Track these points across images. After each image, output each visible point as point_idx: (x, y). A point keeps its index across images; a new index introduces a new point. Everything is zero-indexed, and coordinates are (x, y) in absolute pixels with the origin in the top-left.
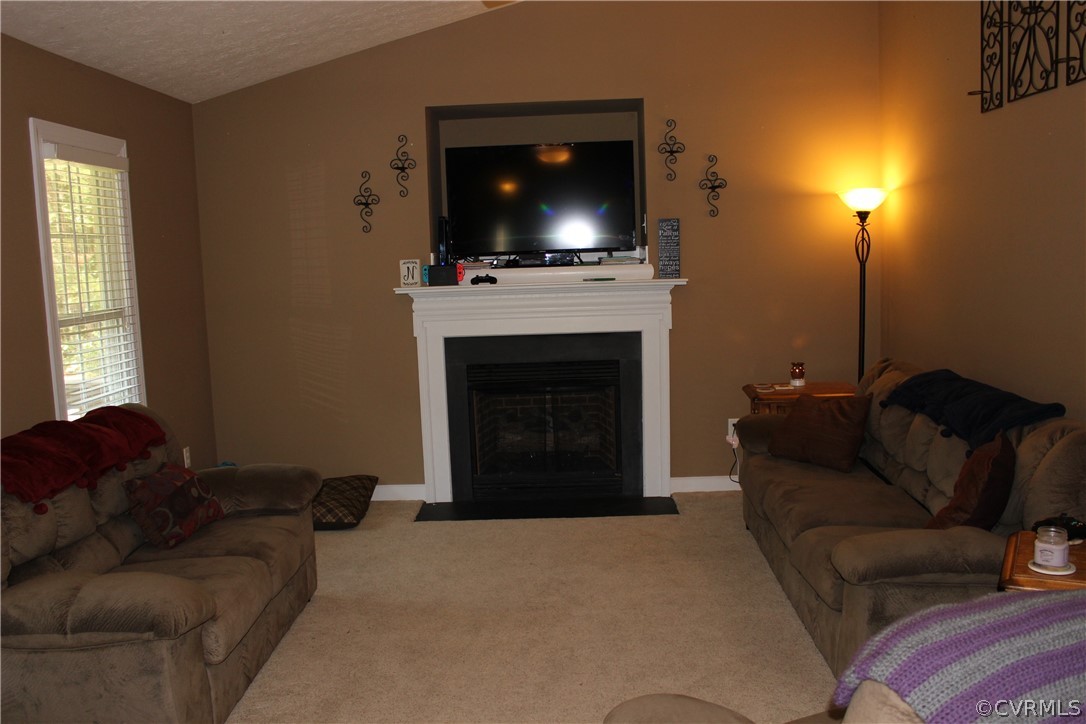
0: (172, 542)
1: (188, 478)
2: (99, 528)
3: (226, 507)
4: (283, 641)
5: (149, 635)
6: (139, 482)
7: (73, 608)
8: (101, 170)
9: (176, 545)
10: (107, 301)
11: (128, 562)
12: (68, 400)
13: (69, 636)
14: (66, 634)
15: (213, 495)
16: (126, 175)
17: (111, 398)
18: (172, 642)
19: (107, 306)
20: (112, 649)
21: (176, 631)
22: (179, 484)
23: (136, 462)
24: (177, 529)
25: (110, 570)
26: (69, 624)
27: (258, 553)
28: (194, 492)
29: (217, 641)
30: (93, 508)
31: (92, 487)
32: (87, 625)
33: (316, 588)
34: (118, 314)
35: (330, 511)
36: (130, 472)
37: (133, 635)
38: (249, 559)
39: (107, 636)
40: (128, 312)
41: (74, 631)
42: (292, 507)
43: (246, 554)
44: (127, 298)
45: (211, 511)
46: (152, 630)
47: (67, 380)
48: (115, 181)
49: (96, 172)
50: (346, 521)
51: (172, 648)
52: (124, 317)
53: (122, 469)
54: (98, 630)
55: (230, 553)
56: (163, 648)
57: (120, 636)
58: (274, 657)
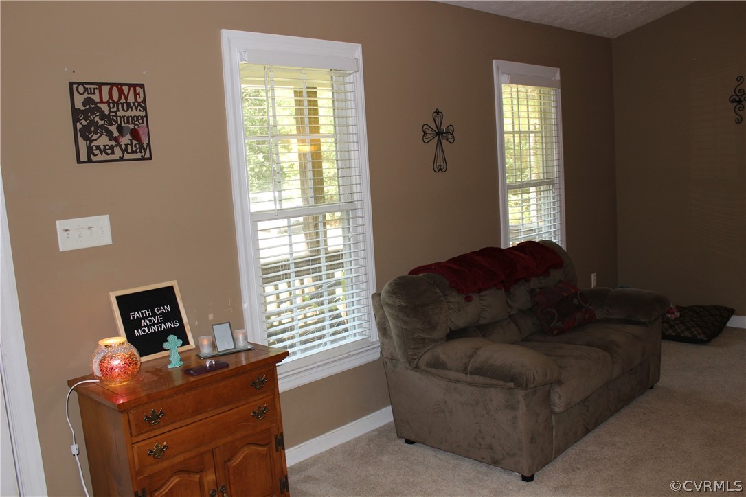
0: (555, 332)
1: (573, 292)
2: (510, 316)
3: (599, 314)
4: (623, 411)
5: (511, 385)
6: (538, 290)
7: (472, 360)
8: (543, 89)
9: (558, 334)
10: (543, 173)
11: (524, 341)
12: (511, 236)
13: (468, 376)
14: (467, 374)
15: (590, 305)
16: (559, 91)
17: (543, 236)
18: (526, 392)
19: (544, 177)
20: (492, 389)
21: (526, 385)
22: (565, 295)
23: (540, 278)
24: (560, 324)
25: (513, 343)
26: (469, 368)
27: (607, 347)
28: (575, 301)
29: (560, 400)
30: (508, 304)
31: (507, 290)
32: (478, 371)
33: (659, 381)
34: (549, 182)
35: (672, 327)
36: (534, 283)
37: (501, 383)
38: (598, 350)
39: (488, 381)
40: (556, 180)
41: (472, 373)
42: (643, 320)
43: (598, 347)
44: (557, 171)
45: (587, 316)
46: (512, 382)
47: (511, 223)
48: (552, 95)
49: (540, 91)
50: (683, 335)
51: (525, 395)
52: (553, 184)
53: (528, 281)
54: (483, 376)
55: (589, 344)
56: (520, 394)
57: (495, 382)
58: (612, 420)
